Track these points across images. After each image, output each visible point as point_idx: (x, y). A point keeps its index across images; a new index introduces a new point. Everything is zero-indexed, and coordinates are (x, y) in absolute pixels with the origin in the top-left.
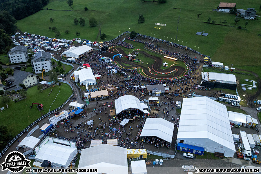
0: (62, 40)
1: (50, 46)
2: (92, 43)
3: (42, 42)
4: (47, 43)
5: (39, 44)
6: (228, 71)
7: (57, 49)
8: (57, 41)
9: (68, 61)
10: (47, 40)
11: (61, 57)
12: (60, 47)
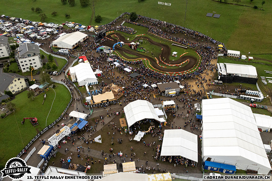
0: (49, 25)
1: (36, 33)
2: (86, 28)
3: (25, 28)
4: (32, 29)
5: (22, 31)
6: (246, 61)
7: (45, 37)
8: (43, 26)
9: (60, 54)
10: (31, 24)
11: (50, 48)
12: (48, 34)
